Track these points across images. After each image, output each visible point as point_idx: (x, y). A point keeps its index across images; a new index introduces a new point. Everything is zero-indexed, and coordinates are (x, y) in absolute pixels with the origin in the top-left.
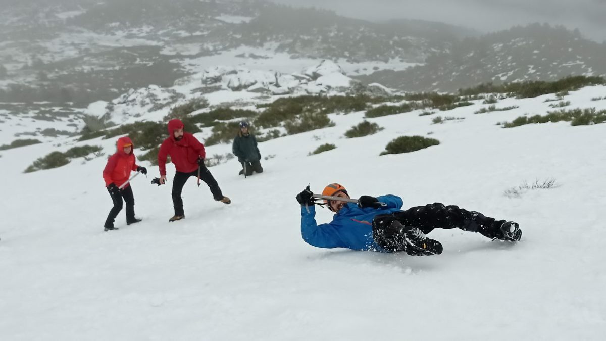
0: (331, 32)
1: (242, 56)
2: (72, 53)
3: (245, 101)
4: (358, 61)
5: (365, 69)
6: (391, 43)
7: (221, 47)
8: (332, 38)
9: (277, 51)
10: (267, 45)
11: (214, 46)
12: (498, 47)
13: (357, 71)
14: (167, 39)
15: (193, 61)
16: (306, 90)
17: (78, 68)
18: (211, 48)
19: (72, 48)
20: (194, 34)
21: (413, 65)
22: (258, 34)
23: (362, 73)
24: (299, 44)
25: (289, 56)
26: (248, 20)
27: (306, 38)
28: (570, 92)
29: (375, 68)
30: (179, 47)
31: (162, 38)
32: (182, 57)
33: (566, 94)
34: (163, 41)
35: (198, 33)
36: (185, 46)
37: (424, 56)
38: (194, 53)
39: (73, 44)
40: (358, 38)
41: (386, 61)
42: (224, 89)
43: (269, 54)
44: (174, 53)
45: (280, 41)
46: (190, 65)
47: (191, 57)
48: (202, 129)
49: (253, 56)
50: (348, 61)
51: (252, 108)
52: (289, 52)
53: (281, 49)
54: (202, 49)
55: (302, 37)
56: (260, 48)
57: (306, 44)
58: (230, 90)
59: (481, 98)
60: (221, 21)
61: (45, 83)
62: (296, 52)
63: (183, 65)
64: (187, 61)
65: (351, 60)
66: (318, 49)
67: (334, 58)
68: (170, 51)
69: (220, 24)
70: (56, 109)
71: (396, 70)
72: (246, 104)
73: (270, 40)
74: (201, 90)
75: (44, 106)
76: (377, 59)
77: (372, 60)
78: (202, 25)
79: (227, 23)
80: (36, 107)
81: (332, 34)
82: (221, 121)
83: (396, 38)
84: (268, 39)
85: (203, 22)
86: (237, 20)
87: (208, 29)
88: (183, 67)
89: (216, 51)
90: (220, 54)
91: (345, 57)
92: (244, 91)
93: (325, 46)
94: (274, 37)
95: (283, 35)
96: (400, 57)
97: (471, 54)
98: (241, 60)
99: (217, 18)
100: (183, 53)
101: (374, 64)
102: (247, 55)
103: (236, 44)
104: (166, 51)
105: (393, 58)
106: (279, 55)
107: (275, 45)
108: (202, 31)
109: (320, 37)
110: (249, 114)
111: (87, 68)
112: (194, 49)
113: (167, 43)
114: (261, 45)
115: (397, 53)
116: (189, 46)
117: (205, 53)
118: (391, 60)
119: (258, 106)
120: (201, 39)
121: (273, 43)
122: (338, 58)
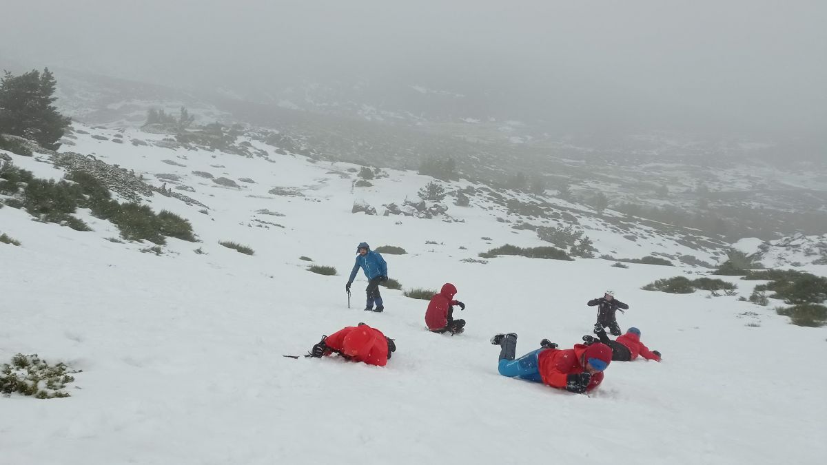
2: (743, 186)
17: (745, 203)
19: (746, 180)
39: (748, 177)
61: (703, 211)
70: (705, 239)
75: (692, 232)
80: (685, 232)
111: (755, 205)
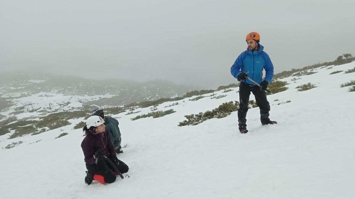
0: (80, 85)
1: (41, 96)
3: (35, 116)
4: (92, 96)
5: (96, 98)
6: (105, 88)
7: (31, 93)
8: (81, 87)
9: (57, 93)
10: (52, 91)
11: (28, 93)
12: (145, 88)
13: (92, 99)
14: (4, 91)
15: (17, 100)
16: (63, 110)
18: (26, 94)
20: (18, 88)
21: (114, 95)
22: (48, 87)
23: (94, 100)
24: (67, 90)
25: (63, 95)
26: (43, 81)
27: (70, 87)
28: (159, 105)
29: (100, 98)
30: (10, 94)
31: (2, 91)
32: (12, 98)
33: (158, 105)
34: (2, 92)
35: (20, 88)
36: (13, 93)
37: (118, 92)
38: (18, 96)
40: (91, 86)
41: (104, 95)
42: (25, 112)
43: (54, 95)
44: (8, 97)
45: (58, 89)
46: (16, 101)
47: (17, 98)
48: (10, 131)
49: (46, 96)
50: (88, 95)
51: (37, 119)
52: (62, 93)
53: (59, 92)
54: (22, 94)
55: (68, 87)
56: (49, 93)
57: (70, 90)
58: (28, 112)
59: (130, 108)
60: (31, 82)
62: (66, 93)
63: (13, 101)
64: (15, 100)
65: (89, 95)
66: (75, 92)
67: (82, 95)
68: (6, 96)
69: (30, 83)
71: (108, 98)
72: (35, 118)
73: (54, 89)
74: (14, 113)
76: (100, 94)
77: (98, 94)
78: (21, 84)
79: (34, 83)
81: (81, 86)
82: (20, 127)
83: (107, 86)
84: (53, 89)
85: (22, 83)
86: (38, 81)
87: (24, 86)
88: (13, 103)
89: (29, 95)
90: (31, 96)
91: (87, 94)
92: (35, 112)
93: (78, 90)
94: (55, 88)
95: (59, 87)
96: (109, 93)
97: (136, 91)
98: (41, 98)
99: (28, 81)
100: (12, 97)
101: (99, 96)
102: (44, 96)
103: (38, 91)
104: (4, 96)
105: (106, 93)
106: (58, 95)
107: (57, 91)
108: (22, 87)
109: (76, 87)
110: (35, 122)
112: (18, 94)
113: (5, 93)
114: (50, 91)
115: (108, 91)
116: (16, 93)
117: (24, 96)
118: (106, 94)
119: (40, 118)
120: (22, 90)
121: (55, 90)
122: (84, 95)
